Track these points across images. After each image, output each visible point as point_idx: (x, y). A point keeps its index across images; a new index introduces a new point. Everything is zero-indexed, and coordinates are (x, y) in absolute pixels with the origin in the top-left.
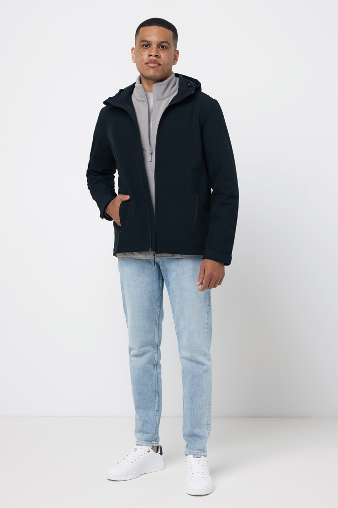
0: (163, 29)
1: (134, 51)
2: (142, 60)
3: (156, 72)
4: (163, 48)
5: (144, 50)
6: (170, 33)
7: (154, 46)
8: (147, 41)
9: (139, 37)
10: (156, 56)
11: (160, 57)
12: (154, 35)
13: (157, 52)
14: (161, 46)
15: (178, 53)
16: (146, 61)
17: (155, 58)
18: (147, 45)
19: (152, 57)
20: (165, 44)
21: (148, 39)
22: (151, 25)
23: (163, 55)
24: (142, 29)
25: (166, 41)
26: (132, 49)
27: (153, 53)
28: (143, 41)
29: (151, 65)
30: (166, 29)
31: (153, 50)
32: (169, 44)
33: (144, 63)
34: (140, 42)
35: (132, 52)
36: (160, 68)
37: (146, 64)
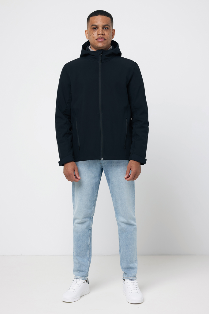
0: (105, 17)
1: (87, 32)
2: (94, 38)
3: (104, 44)
4: (106, 29)
5: (94, 31)
6: (109, 19)
7: (100, 28)
8: (96, 25)
9: (89, 24)
10: (102, 34)
11: (104, 35)
12: (99, 21)
13: (103, 32)
14: (105, 27)
15: (114, 31)
16: (96, 38)
17: (101, 36)
18: (96, 28)
19: (99, 35)
20: (107, 26)
21: (96, 24)
22: (97, 15)
23: (106, 33)
24: (91, 18)
25: (107, 24)
26: (86, 31)
27: (101, 33)
28: (93, 25)
29: (99, 40)
30: (106, 17)
31: (100, 31)
32: (109, 26)
33: (95, 39)
34: (91, 26)
35: (86, 33)
36: (105, 41)
37: (97, 39)
